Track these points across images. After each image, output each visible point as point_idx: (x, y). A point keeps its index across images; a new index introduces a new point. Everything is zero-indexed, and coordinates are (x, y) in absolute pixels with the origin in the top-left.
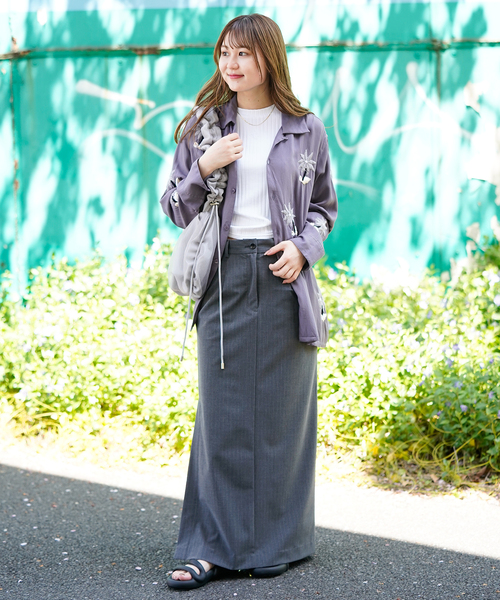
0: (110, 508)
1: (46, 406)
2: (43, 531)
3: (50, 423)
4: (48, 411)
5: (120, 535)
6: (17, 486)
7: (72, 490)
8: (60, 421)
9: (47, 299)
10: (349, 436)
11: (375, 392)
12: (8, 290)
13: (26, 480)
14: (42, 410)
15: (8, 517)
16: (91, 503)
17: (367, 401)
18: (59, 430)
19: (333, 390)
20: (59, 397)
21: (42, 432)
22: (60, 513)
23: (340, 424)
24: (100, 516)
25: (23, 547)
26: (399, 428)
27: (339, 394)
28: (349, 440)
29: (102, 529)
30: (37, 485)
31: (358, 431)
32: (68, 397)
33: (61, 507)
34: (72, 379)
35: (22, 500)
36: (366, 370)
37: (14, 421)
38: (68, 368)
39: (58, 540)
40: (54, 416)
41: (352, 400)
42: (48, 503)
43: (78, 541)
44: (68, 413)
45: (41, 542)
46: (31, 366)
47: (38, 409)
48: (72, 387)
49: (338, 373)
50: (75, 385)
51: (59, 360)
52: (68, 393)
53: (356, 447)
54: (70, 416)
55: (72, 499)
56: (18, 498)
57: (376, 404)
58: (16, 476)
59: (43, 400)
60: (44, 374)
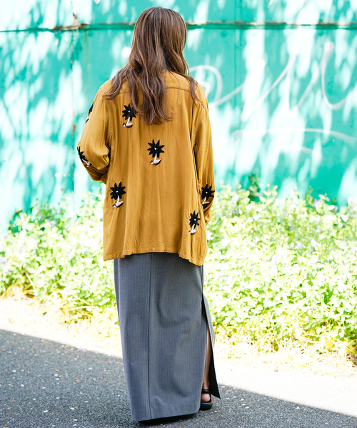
0: (119, 384)
1: (83, 301)
2: (63, 401)
3: (86, 314)
4: (85, 305)
5: (121, 407)
6: (53, 363)
7: (94, 368)
8: (93, 313)
9: (92, 217)
10: (311, 334)
11: (333, 300)
12: (64, 208)
13: (60, 359)
14: (80, 303)
15: (39, 388)
16: (105, 380)
17: (326, 306)
18: (92, 320)
19: (302, 297)
20: (93, 294)
21: (79, 321)
22: (79, 387)
23: (305, 323)
24: (110, 390)
25: (44, 414)
26: (349, 329)
27: (305, 301)
28: (311, 337)
29: (109, 401)
30: (68, 362)
31: (319, 330)
32: (100, 294)
33: (82, 382)
34: (103, 281)
35: (53, 375)
36: (327, 282)
37: (61, 311)
38: (101, 272)
39: (73, 409)
40: (88, 308)
41: (314, 305)
42: (72, 378)
43: (88, 411)
44: (99, 306)
45: (59, 411)
46: (74, 269)
47: (76, 303)
48: (103, 287)
49: (305, 284)
50: (105, 286)
51: (95, 265)
52: (99, 291)
53: (315, 342)
54: (101, 310)
55: (91, 376)
56: (51, 373)
57: (333, 309)
58: (53, 355)
59: (81, 296)
60: (83, 276)
